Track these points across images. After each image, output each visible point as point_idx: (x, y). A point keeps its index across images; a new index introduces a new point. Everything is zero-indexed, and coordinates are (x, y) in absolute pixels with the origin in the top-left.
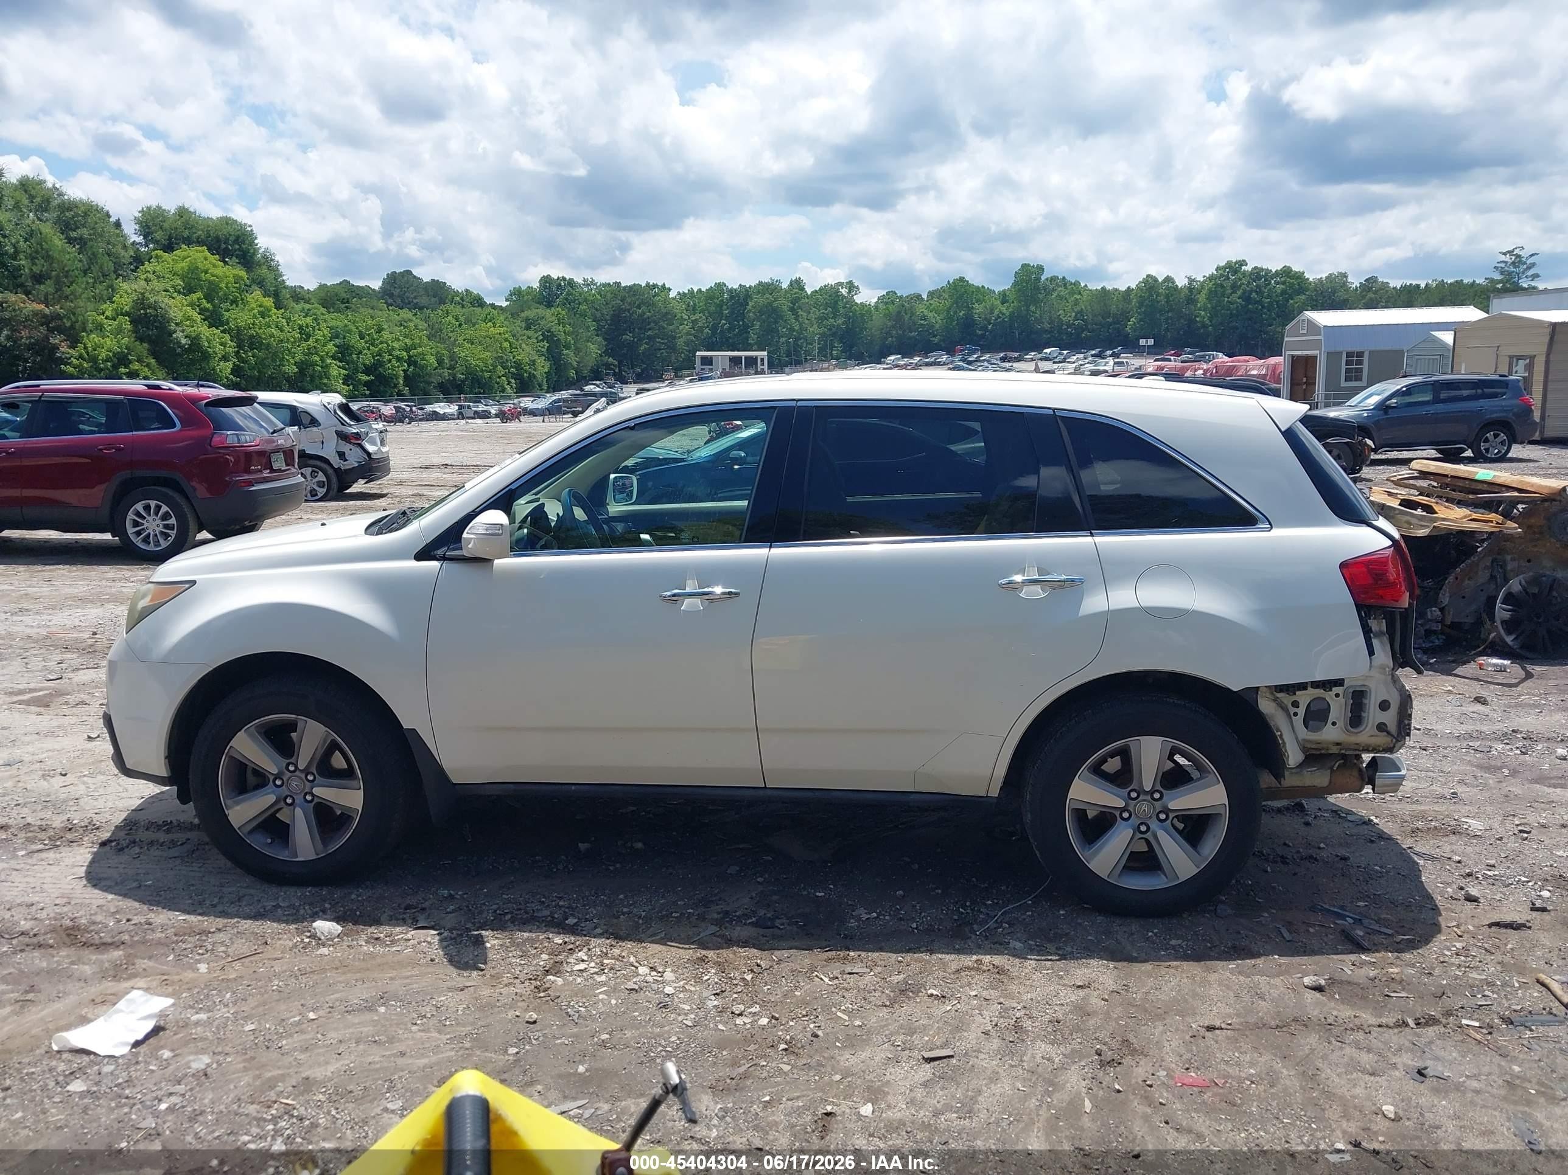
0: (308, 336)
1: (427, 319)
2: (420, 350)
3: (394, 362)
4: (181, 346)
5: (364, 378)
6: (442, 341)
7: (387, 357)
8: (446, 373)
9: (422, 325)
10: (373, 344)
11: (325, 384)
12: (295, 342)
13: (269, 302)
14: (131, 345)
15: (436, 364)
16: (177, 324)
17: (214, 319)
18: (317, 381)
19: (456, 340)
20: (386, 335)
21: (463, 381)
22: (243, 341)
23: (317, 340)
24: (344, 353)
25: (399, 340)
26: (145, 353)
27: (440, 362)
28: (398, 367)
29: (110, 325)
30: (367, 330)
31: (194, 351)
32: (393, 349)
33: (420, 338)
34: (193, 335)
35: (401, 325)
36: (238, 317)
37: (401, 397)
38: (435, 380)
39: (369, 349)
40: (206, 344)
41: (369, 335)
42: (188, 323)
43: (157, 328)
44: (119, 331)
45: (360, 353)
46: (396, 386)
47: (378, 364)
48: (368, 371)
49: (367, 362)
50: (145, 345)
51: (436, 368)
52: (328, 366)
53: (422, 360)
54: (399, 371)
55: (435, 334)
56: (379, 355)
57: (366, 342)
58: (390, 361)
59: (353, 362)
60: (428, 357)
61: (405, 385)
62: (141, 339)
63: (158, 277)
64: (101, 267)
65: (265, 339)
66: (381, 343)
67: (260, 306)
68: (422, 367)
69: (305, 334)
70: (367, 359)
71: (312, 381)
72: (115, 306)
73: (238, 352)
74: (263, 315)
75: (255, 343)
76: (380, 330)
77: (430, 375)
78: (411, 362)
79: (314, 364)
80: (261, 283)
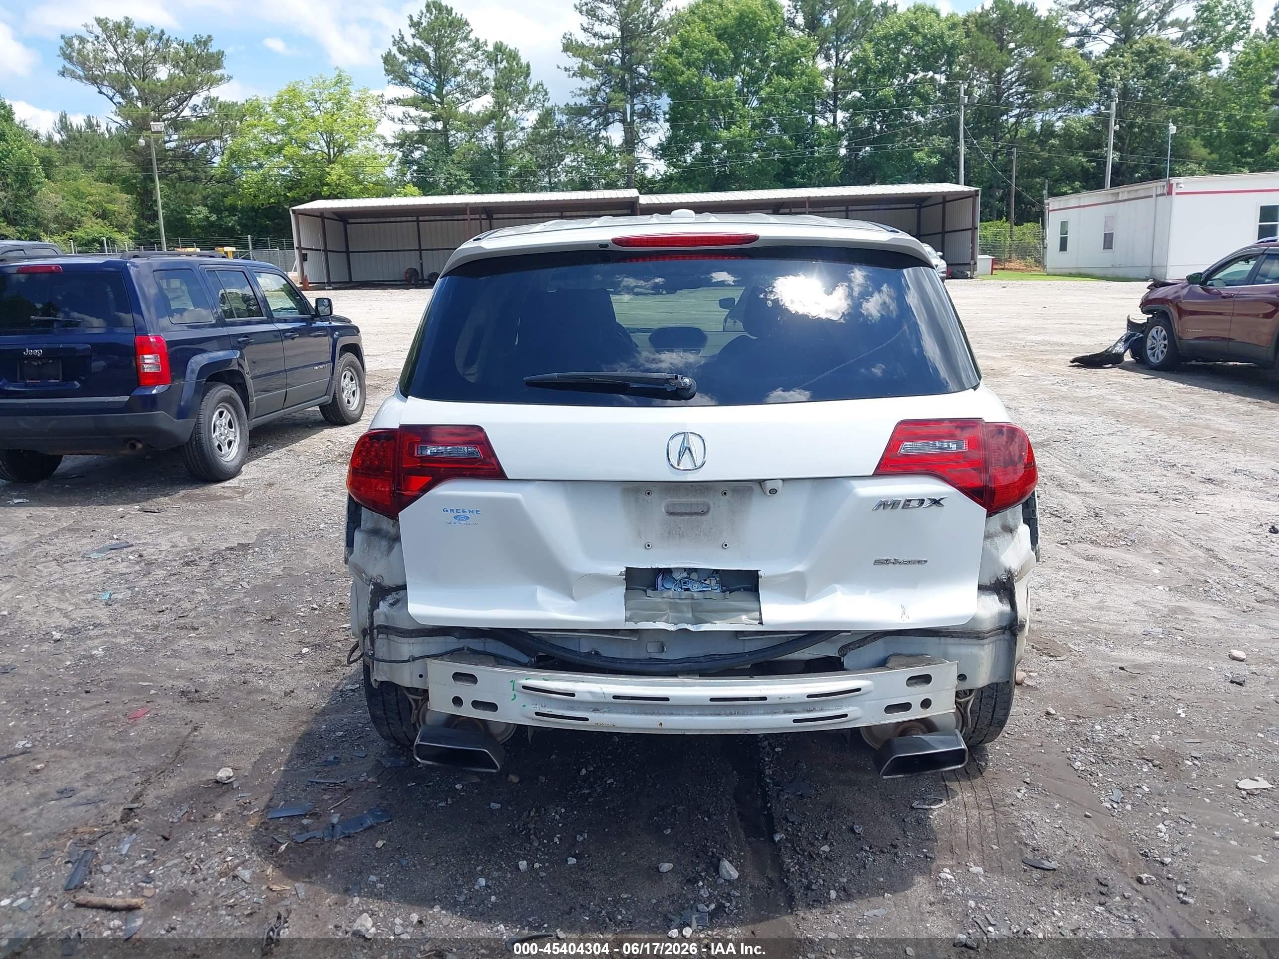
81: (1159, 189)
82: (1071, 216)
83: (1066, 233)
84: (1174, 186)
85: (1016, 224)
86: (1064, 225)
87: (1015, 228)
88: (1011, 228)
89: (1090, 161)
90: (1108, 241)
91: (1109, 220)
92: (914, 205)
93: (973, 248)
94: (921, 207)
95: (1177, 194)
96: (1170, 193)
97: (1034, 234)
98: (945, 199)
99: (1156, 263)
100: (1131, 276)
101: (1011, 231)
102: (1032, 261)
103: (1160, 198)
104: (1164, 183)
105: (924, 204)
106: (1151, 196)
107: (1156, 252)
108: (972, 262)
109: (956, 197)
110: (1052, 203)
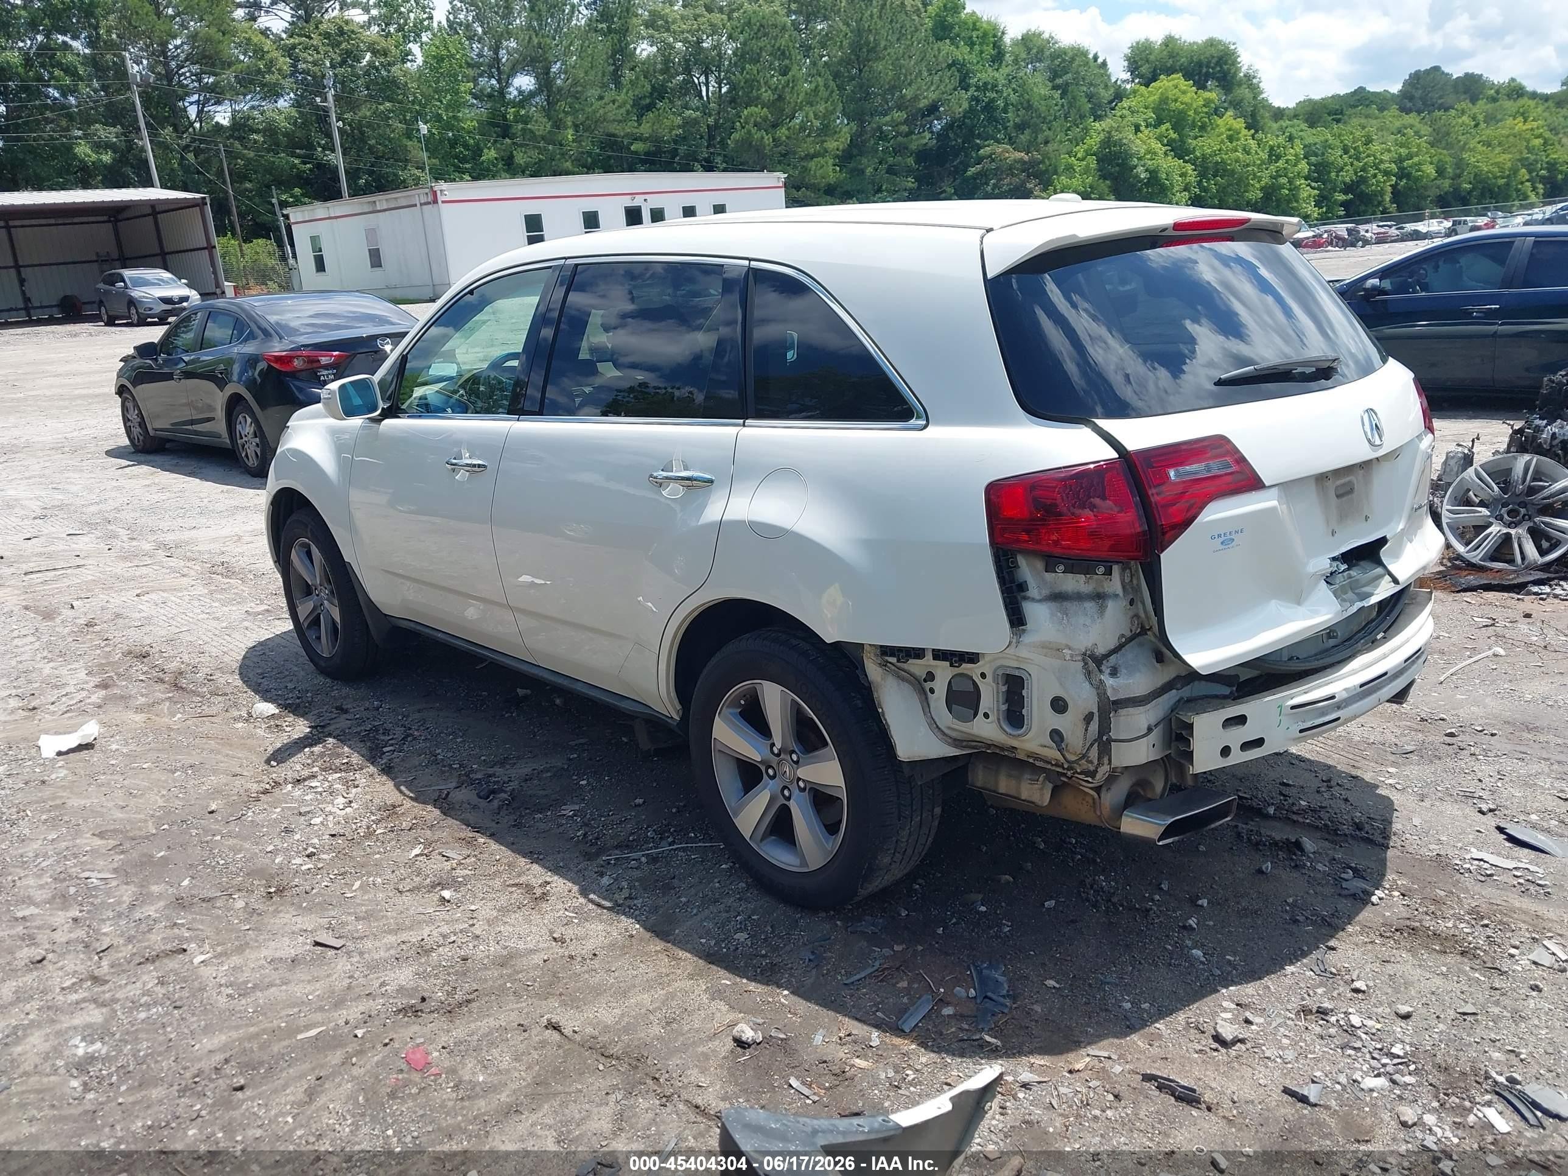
0: (1278, 157)
1: (1433, 122)
2: (1416, 159)
3: (1380, 177)
4: (1140, 181)
5: (1341, 197)
6: (1449, 146)
7: (1372, 171)
8: (1446, 184)
9: (1425, 130)
10: (1358, 159)
11: (1292, 208)
12: (1261, 165)
13: (1239, 124)
14: (1095, 184)
15: (1434, 174)
16: (1139, 159)
17: (1179, 150)
18: (1284, 206)
19: (1465, 144)
20: (1375, 147)
21: (1470, 192)
22: (1207, 168)
23: (1287, 162)
24: (1320, 172)
25: (1389, 151)
26: (1106, 190)
27: (1441, 172)
28: (1385, 182)
29: (1078, 166)
30: (1354, 142)
31: (1153, 186)
32: (1382, 161)
33: (1419, 145)
34: (1152, 168)
35: (1399, 132)
36: (1204, 145)
37: (1385, 215)
38: (1433, 193)
39: (1352, 164)
40: (1164, 176)
41: (1355, 149)
42: (1148, 156)
43: (1118, 165)
44: (1086, 171)
45: (1342, 169)
46: (1380, 203)
47: (1363, 180)
48: (1347, 189)
49: (1348, 179)
50: (1108, 182)
51: (1435, 179)
52: (1298, 188)
53: (1418, 171)
54: (1387, 186)
55: (1440, 138)
56: (1363, 169)
57: (1350, 157)
58: (1375, 176)
59: (1331, 181)
60: (1424, 167)
61: (1392, 202)
62: (1104, 177)
63: (1133, 112)
64: (1079, 110)
65: (1230, 165)
66: (1368, 156)
67: (1229, 130)
68: (1417, 179)
69: (1274, 155)
70: (1348, 176)
71: (1278, 206)
72: (1085, 147)
73: (1201, 180)
74: (1231, 139)
75: (1220, 169)
76: (1369, 141)
77: (1425, 188)
78: (1403, 174)
79: (1282, 187)
80: (1236, 105)
81: (422, 197)
82: (321, 229)
83: (320, 250)
84: (438, 193)
85: (245, 242)
86: (314, 240)
87: (245, 246)
88: (240, 246)
89: (305, 163)
90: (376, 259)
91: (371, 233)
92: (105, 218)
93: (215, 273)
94: (117, 221)
95: (443, 202)
96: (435, 201)
97: (269, 253)
98: (154, 208)
99: (437, 281)
100: (411, 297)
101: (241, 250)
102: (275, 286)
103: (425, 207)
104: (427, 190)
105: (120, 217)
106: (415, 205)
107: (434, 267)
108: (218, 291)
109: (173, 207)
110: (295, 214)
